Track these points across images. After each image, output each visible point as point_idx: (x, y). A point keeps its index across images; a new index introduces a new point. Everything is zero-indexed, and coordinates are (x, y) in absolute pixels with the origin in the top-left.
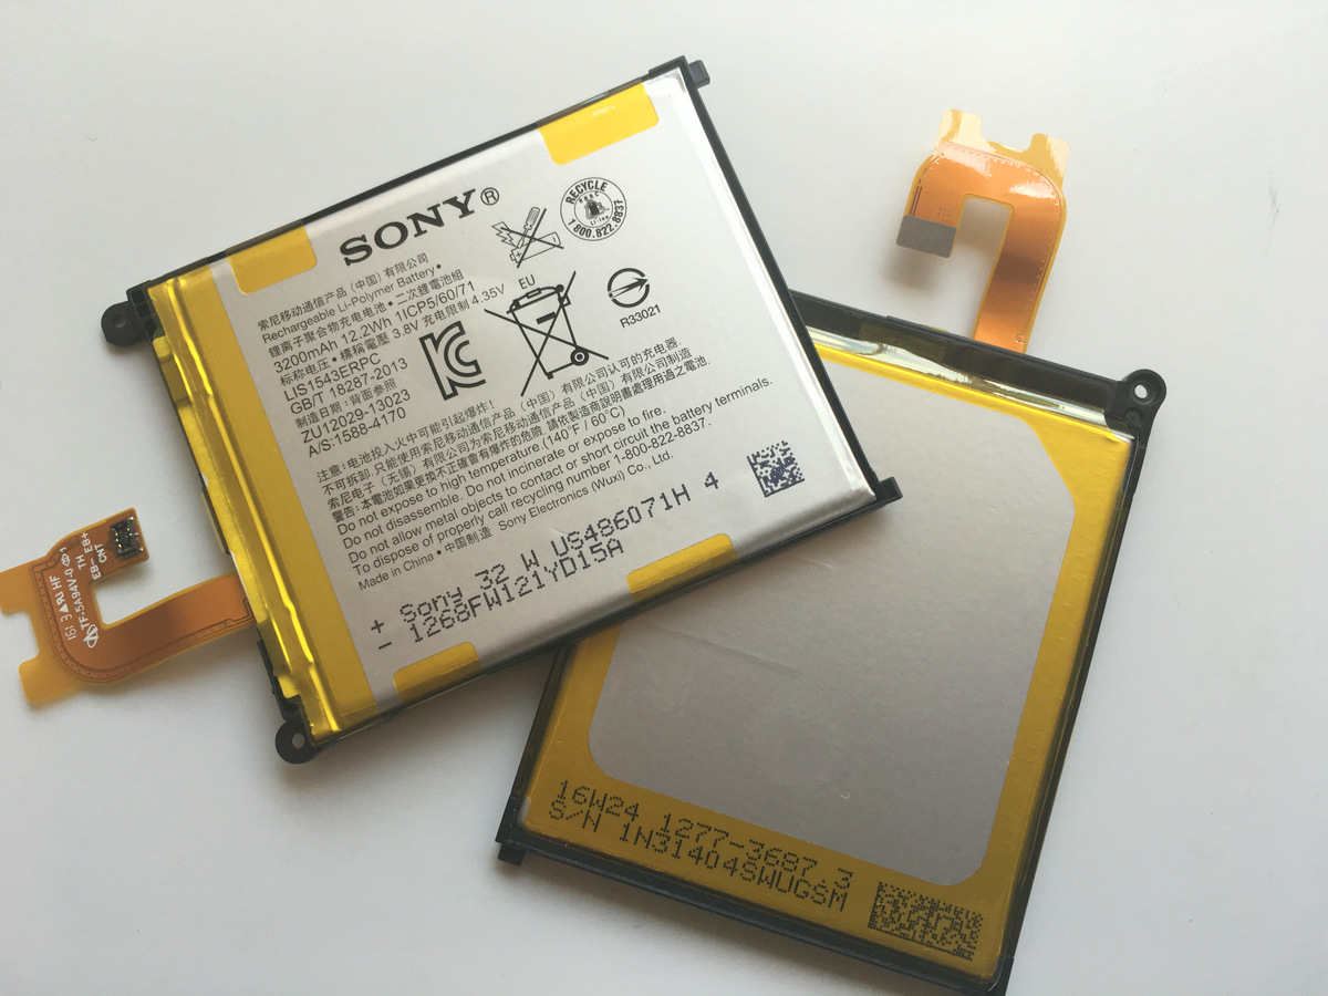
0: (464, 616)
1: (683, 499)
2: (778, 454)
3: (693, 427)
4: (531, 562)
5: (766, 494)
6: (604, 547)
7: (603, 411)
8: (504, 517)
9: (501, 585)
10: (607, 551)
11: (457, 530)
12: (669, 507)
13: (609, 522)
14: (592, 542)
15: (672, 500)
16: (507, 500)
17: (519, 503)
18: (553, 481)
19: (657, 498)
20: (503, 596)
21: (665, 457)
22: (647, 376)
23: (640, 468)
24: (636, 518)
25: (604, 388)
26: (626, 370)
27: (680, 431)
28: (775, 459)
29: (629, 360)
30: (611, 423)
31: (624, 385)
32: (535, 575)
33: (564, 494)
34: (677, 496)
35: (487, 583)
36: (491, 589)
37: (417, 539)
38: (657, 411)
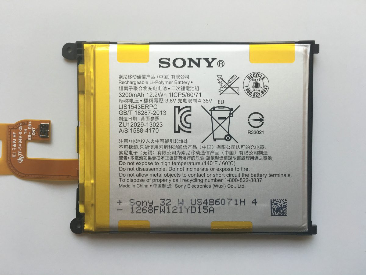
0: (151, 211)
1: (242, 204)
2: (282, 203)
3: (257, 180)
4: (181, 203)
5: (272, 215)
6: (208, 208)
7: (228, 161)
8: (178, 183)
9: (168, 206)
10: (209, 210)
11: (160, 181)
12: (236, 205)
13: (214, 201)
14: (205, 205)
15: (238, 202)
16: (182, 178)
17: (185, 180)
18: (200, 178)
19: (233, 200)
20: (167, 210)
21: (243, 186)
22: (249, 155)
23: (232, 187)
24: (223, 203)
25: (232, 153)
26: (242, 150)
27: (252, 179)
28: (280, 204)
29: (245, 146)
30: (229, 166)
31: (239, 155)
32: (181, 208)
33: (202, 184)
34: (241, 202)
35: (163, 204)
36: (163, 206)
37: (145, 178)
38: (247, 169)
